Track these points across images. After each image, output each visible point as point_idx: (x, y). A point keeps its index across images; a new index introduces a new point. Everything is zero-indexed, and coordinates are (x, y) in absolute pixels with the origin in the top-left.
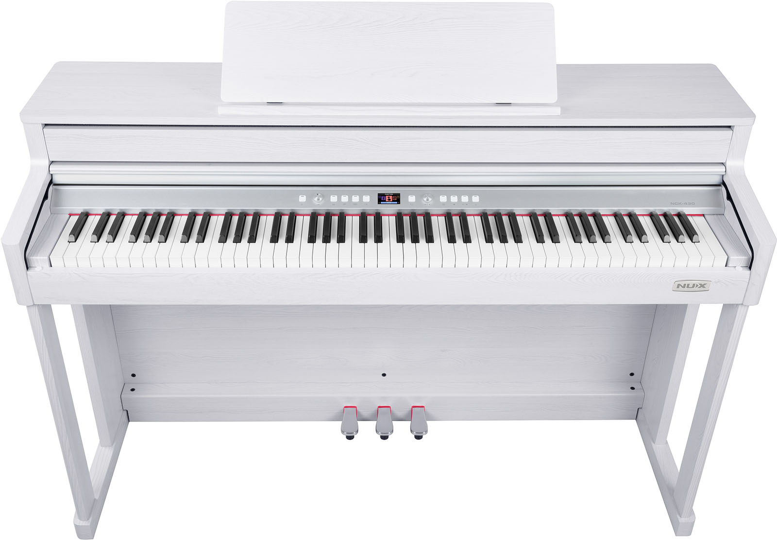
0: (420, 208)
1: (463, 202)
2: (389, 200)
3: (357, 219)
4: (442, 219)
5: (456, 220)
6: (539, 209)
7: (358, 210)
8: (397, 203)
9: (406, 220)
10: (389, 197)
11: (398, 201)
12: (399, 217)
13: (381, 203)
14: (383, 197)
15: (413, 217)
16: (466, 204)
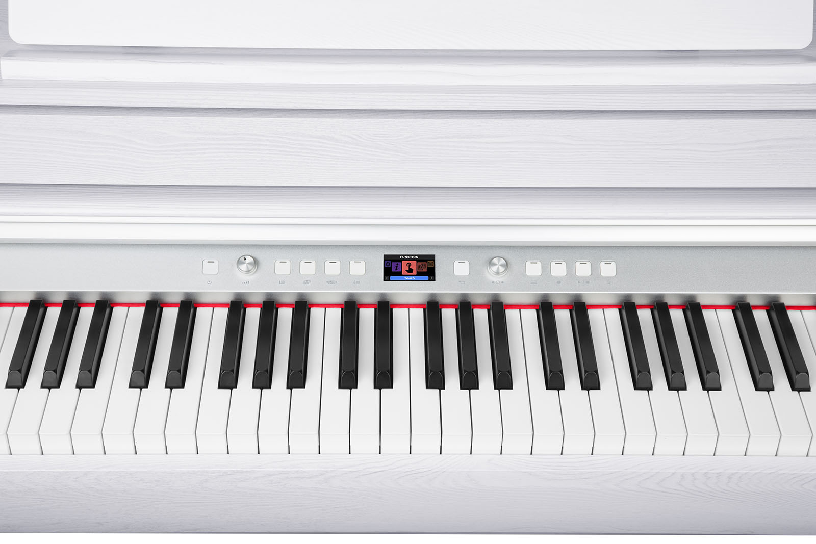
0: (479, 291)
1: (579, 277)
2: (410, 270)
3: (335, 315)
4: (530, 315)
5: (563, 318)
6: (755, 293)
7: (338, 294)
8: (427, 278)
9: (449, 317)
10: (409, 265)
11: (430, 274)
12: (432, 309)
13: (392, 278)
14: (394, 264)
15: (465, 309)
16: (586, 281)
